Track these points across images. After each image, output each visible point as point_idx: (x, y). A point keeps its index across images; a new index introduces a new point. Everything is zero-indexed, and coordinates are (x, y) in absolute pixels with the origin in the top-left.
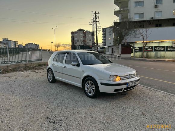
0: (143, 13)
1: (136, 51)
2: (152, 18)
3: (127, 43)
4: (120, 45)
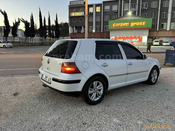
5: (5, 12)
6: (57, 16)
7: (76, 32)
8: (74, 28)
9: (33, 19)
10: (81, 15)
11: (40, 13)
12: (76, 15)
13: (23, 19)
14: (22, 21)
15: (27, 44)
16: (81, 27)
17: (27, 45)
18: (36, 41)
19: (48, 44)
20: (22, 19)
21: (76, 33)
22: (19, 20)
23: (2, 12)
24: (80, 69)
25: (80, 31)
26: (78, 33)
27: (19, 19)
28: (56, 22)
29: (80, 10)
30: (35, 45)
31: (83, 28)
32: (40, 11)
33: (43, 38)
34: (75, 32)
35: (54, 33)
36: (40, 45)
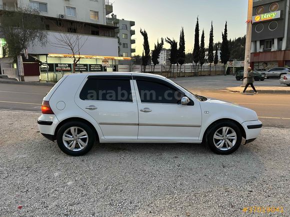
0: (46, 4)
1: (44, 71)
2: (62, 16)
3: (29, 55)
4: (20, 59)
5: (145, 32)
6: (226, 26)
7: (261, 50)
8: (258, 44)
9: (183, 36)
10: (273, 18)
11: (197, 25)
12: (262, 20)
13: (169, 39)
14: (167, 41)
15: (172, 74)
16: (273, 40)
17: (172, 76)
18: (186, 70)
19: (206, 73)
20: (167, 39)
21: (260, 52)
22: (162, 41)
23: (142, 33)
24: (53, 109)
25: (270, 47)
26: (264, 51)
27: (162, 39)
28: (225, 37)
29: (273, 8)
30: (184, 76)
31: (276, 41)
32: (198, 22)
33: (198, 64)
34: (258, 52)
35: (219, 55)
36: (191, 76)
